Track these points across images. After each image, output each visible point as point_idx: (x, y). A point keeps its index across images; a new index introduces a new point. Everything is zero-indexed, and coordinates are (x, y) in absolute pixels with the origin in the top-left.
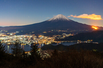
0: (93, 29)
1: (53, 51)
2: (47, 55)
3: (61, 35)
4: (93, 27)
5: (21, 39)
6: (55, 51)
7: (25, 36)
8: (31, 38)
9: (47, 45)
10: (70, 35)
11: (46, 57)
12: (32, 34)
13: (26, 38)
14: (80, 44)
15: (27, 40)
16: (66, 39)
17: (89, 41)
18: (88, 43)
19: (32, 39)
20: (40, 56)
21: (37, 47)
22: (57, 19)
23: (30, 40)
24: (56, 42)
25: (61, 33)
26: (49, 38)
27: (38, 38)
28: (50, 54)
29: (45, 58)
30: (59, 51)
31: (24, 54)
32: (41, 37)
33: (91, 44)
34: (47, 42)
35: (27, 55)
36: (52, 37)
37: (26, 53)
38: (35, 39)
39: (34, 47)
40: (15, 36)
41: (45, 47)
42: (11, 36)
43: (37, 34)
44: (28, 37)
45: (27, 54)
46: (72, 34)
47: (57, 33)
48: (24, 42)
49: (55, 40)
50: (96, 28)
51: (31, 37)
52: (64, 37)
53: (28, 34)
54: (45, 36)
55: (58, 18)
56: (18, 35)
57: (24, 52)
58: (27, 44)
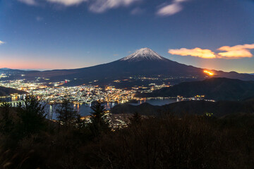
0: (206, 74)
1: (131, 115)
2: (121, 123)
3: (148, 86)
4: (205, 71)
5: (74, 93)
6: (137, 116)
7: (80, 88)
8: (92, 91)
9: (120, 105)
10: (163, 86)
11: (119, 126)
12: (93, 84)
13: (82, 91)
14: (180, 102)
15: (85, 96)
16: (157, 93)
17: (198, 97)
18: (196, 101)
19: (94, 94)
20: (108, 124)
21: (103, 107)
22: (140, 57)
23: (90, 95)
24: (138, 99)
25: (146, 83)
26: (125, 92)
27: (104, 91)
28: (126, 122)
29: (117, 129)
30: (143, 117)
31: (79, 121)
32: (111, 89)
33: (202, 102)
34: (121, 100)
35: (84, 124)
36: (130, 89)
37: (83, 119)
38: (98, 93)
39: (98, 108)
40: (63, 88)
41: (118, 109)
42: (55, 88)
43: (103, 85)
44: (86, 89)
45: (85, 120)
46: (166, 84)
47: (139, 83)
48: (79, 99)
49: (135, 96)
50: (211, 74)
51: (91, 89)
52: (152, 89)
53: (87, 84)
54: (116, 88)
55: (142, 54)
56: (69, 86)
57: (79, 117)
58: (84, 103)
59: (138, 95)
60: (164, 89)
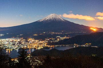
0: (92, 30)
1: (45, 57)
2: (39, 62)
3: (55, 38)
4: (91, 28)
5: (7, 43)
6: (48, 57)
7: (11, 40)
8: (19, 42)
9: (38, 50)
10: (65, 38)
11: (37, 64)
12: (20, 37)
13: (12, 42)
14: (76, 48)
15: (14, 45)
16: (61, 42)
17: (87, 45)
18: (86, 47)
19: (20, 44)
20: (30, 63)
21: (26, 52)
23: (17, 44)
24: (49, 46)
25: (54, 36)
26: (41, 42)
27: (27, 41)
28: (41, 61)
29: (36, 66)
30: (53, 57)
31: (10, 62)
32: (31, 40)
33: (89, 48)
34: (38, 47)
35: (13, 63)
36: (44, 40)
37: (12, 60)
38: (23, 43)
39: (23, 52)
41: (36, 53)
43: (26, 37)
44: (15, 40)
45: (14, 61)
46: (67, 36)
47: (50, 36)
48: (10, 47)
49: (47, 44)
50: (95, 30)
51: (18, 41)
52: (58, 40)
53: (15, 37)
54: (35, 39)
55: (51, 18)
56: (3, 39)
57: (10, 59)
58: (13, 49)
59: (49, 43)
60: (65, 39)
